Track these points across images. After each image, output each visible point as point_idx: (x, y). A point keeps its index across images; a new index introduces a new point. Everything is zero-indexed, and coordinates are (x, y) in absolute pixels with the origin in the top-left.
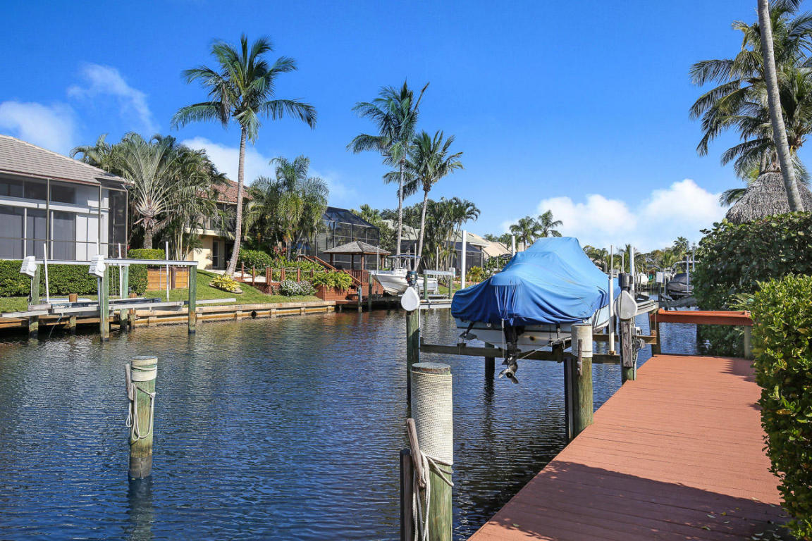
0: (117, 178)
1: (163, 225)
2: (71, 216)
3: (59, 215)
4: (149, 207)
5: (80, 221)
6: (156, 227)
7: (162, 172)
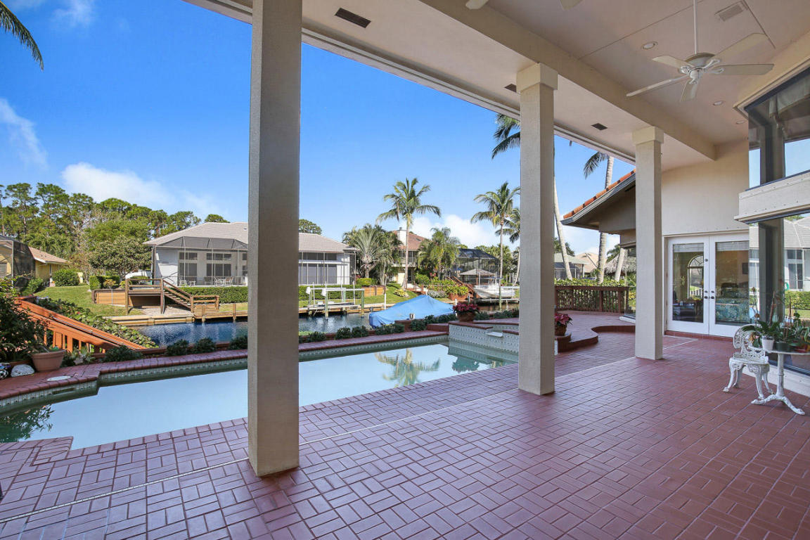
0: (353, 249)
1: (373, 267)
2: (335, 266)
3: (330, 265)
4: (366, 259)
5: (338, 267)
6: (370, 268)
7: (372, 244)
